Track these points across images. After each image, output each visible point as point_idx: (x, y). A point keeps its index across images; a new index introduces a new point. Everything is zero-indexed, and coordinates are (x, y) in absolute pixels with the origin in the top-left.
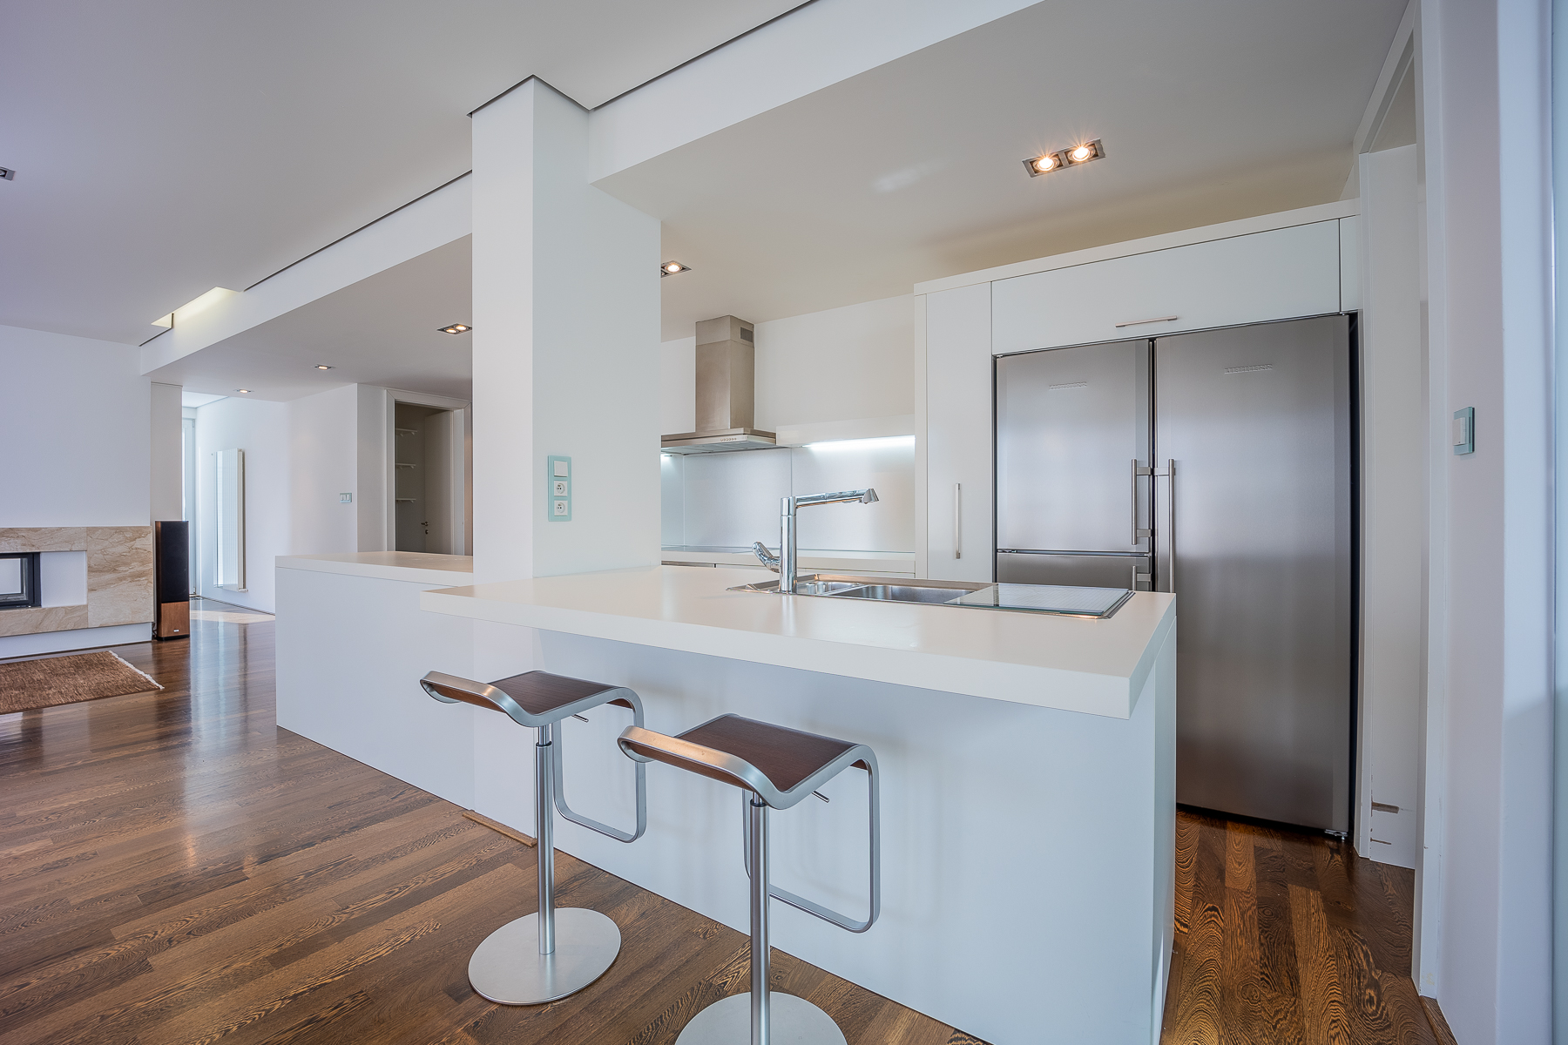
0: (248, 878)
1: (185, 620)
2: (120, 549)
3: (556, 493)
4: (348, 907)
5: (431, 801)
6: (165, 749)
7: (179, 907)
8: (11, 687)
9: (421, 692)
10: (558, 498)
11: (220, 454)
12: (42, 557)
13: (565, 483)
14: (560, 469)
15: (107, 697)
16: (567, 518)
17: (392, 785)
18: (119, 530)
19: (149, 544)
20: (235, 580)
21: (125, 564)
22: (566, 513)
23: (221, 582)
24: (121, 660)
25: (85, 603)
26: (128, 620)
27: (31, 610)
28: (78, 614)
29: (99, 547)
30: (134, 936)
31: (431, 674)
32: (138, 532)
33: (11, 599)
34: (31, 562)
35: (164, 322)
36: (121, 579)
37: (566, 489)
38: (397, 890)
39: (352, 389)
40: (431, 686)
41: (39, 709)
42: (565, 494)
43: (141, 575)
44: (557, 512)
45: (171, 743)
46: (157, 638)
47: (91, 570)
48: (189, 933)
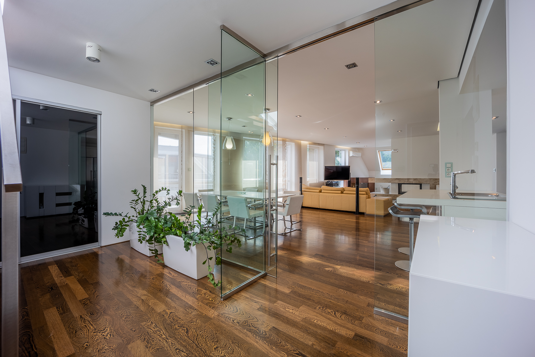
3: (447, 171)
12: (422, 184)
14: (448, 165)
18: (436, 179)
29: (432, 183)
42: (450, 171)
44: (447, 176)
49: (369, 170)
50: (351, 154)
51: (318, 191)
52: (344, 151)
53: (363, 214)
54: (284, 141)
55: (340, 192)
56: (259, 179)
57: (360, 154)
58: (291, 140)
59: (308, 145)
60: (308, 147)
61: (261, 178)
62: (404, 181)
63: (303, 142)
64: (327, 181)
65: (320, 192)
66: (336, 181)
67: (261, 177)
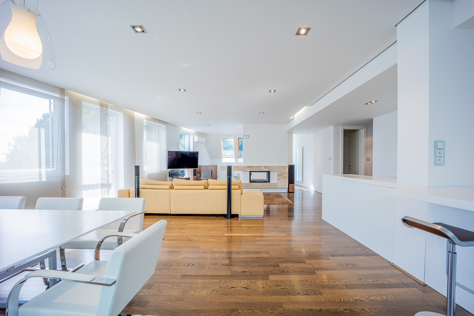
0: (330, 259)
1: (293, 189)
2: (283, 171)
3: (438, 155)
4: (361, 279)
5: (376, 255)
6: (290, 219)
7: (317, 261)
8: (268, 199)
9: (401, 222)
10: (439, 157)
11: (298, 148)
12: (270, 172)
13: (442, 151)
14: (440, 145)
15: (284, 204)
16: (443, 165)
17: (361, 245)
18: (283, 167)
19: (287, 170)
20: (301, 179)
21: (283, 174)
22: (442, 163)
23: (297, 180)
24: (284, 196)
25: (277, 183)
26: (284, 187)
27: (269, 183)
28: (276, 185)
29: (279, 170)
30: (310, 264)
31: (406, 217)
32: (286, 167)
33: (265, 181)
34: (269, 172)
35: (292, 118)
36: (283, 178)
37: (443, 153)
38: (376, 281)
39: (332, 128)
40: (405, 221)
41: (269, 204)
42: (442, 155)
43: (286, 177)
44: (438, 162)
45: (291, 218)
46: (288, 192)
47: (278, 175)
48: (322, 269)
49: (212, 157)
50: (196, 140)
51: (168, 187)
52: (188, 136)
53: (237, 216)
54: (104, 106)
55: (203, 187)
56: (49, 170)
57: (203, 140)
58: (118, 108)
59: (145, 121)
60: (145, 124)
61: (53, 168)
62: (256, 169)
63: (138, 115)
64: (171, 169)
65: (172, 188)
66: (181, 169)
67: (53, 165)
